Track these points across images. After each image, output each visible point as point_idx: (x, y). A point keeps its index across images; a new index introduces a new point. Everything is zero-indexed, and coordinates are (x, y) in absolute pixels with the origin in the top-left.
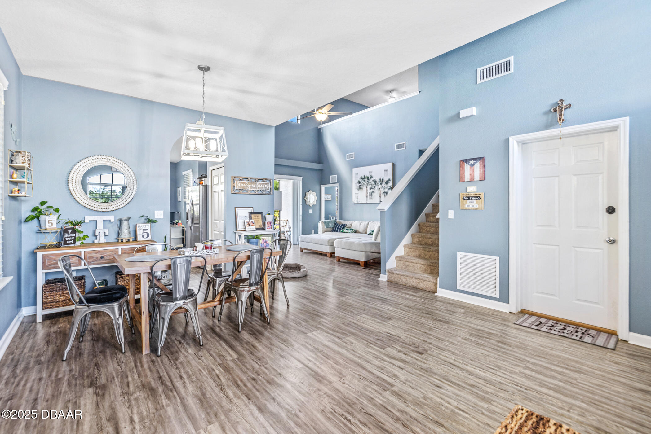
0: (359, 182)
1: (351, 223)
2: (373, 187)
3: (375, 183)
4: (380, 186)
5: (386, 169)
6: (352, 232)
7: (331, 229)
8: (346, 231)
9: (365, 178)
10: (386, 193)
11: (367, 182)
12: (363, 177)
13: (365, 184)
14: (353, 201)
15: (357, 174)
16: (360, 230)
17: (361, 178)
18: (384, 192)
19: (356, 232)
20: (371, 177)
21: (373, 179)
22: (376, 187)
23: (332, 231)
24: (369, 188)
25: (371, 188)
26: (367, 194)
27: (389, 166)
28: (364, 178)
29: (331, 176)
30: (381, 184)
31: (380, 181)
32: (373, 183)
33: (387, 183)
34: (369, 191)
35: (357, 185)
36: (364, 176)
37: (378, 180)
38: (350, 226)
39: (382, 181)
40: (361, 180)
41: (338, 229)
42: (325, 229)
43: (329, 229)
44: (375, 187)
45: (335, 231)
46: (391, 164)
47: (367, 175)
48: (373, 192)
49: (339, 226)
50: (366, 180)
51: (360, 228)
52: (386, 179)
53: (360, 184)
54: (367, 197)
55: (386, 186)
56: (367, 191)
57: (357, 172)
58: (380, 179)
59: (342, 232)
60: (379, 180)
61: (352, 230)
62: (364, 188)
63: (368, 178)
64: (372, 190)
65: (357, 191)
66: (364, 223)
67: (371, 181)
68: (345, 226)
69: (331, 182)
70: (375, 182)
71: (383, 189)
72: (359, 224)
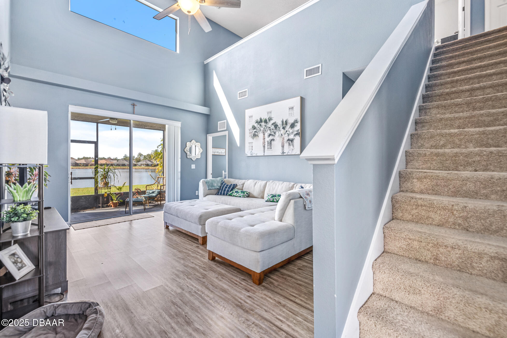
0: (254, 128)
1: (242, 183)
2: (273, 133)
3: (276, 128)
4: (282, 131)
5: (291, 106)
6: (244, 197)
7: (216, 191)
8: (235, 194)
9: (261, 121)
10: (292, 141)
11: (264, 127)
12: (259, 120)
13: (262, 129)
14: (246, 152)
15: (251, 117)
16: (255, 193)
17: (257, 122)
18: (289, 140)
19: (249, 196)
20: (270, 119)
21: (272, 122)
22: (277, 132)
23: (217, 194)
24: (266, 135)
25: (270, 135)
26: (264, 143)
27: (296, 102)
28: (259, 122)
29: (219, 122)
30: (284, 128)
31: (283, 124)
32: (273, 127)
33: (293, 126)
34: (267, 139)
35: (251, 131)
36: (261, 119)
37: (279, 123)
38: (241, 186)
39: (285, 123)
40: (256, 125)
41: (225, 190)
42: (207, 192)
43: (213, 191)
44: (275, 133)
45: (221, 194)
46: (297, 100)
47: (265, 116)
48: (273, 140)
49: (226, 187)
50: (263, 124)
51: (255, 191)
52: (291, 121)
53: (255, 130)
54: (264, 147)
55: (291, 131)
56: (264, 139)
57: (250, 115)
58: (283, 122)
59: (230, 195)
60: (281, 123)
61: (244, 193)
62: (261, 135)
63: (266, 122)
64: (271, 137)
65: (251, 140)
66: (261, 184)
67: (270, 124)
68: (235, 186)
69: (219, 130)
70: (276, 126)
71: (286, 135)
72: (253, 184)
